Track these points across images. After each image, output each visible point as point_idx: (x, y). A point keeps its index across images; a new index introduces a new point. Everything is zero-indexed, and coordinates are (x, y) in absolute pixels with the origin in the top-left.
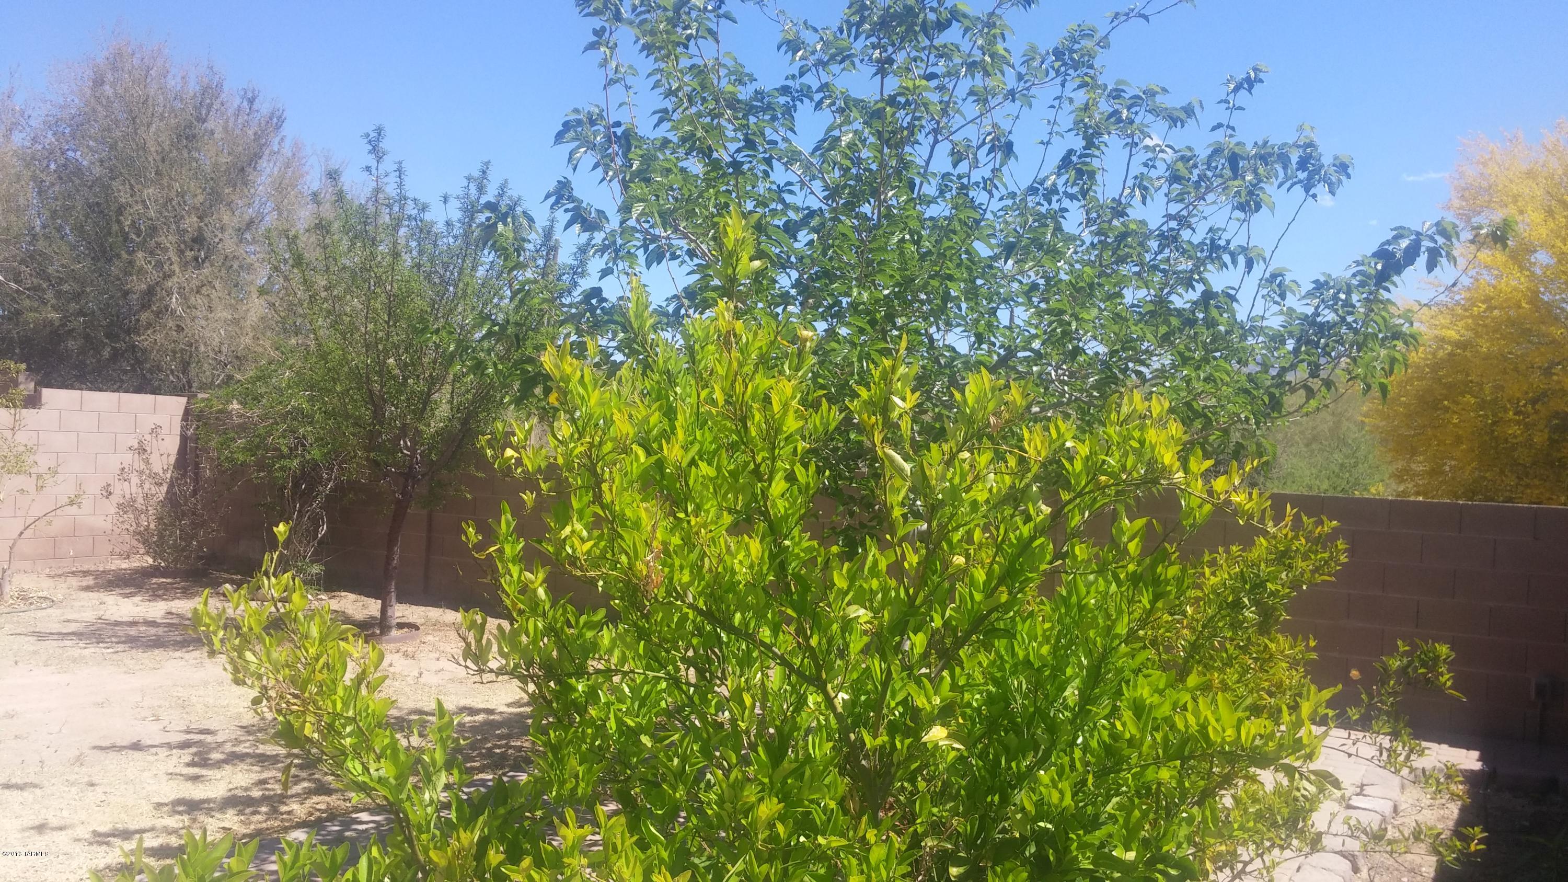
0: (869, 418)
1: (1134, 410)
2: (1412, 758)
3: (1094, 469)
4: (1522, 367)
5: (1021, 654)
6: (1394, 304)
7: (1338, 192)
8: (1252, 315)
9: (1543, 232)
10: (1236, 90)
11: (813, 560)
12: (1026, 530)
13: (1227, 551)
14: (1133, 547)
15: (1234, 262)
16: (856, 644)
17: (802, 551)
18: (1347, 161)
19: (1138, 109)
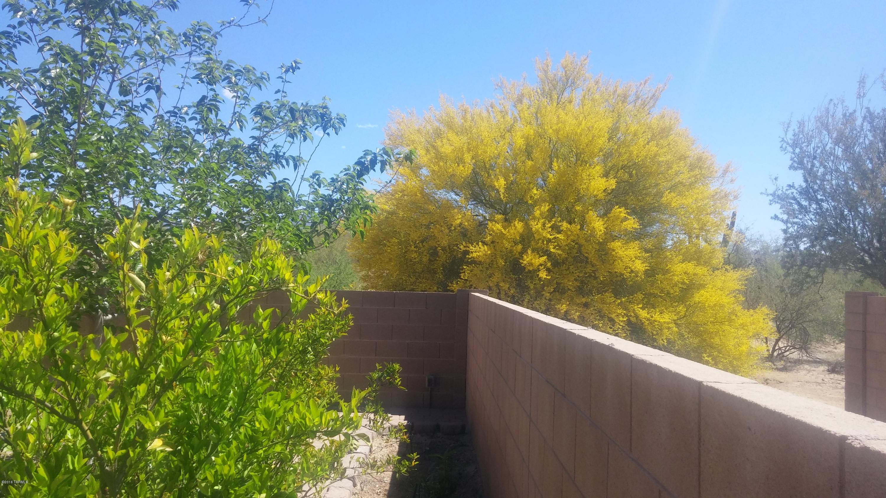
0: (115, 254)
1: (268, 250)
2: (384, 422)
3: (245, 283)
4: (418, 224)
5: (201, 391)
6: (364, 191)
7: (339, 133)
8: (299, 193)
9: (425, 159)
10: (287, 71)
11: (75, 345)
12: (205, 318)
13: (295, 323)
14: (265, 325)
15: (288, 164)
16: (104, 395)
17: (68, 338)
18: (343, 117)
19: (240, 77)
